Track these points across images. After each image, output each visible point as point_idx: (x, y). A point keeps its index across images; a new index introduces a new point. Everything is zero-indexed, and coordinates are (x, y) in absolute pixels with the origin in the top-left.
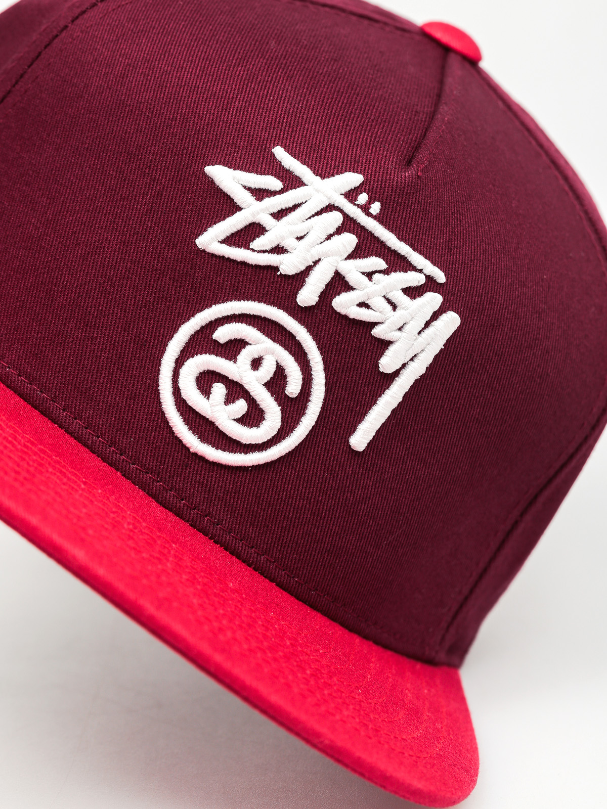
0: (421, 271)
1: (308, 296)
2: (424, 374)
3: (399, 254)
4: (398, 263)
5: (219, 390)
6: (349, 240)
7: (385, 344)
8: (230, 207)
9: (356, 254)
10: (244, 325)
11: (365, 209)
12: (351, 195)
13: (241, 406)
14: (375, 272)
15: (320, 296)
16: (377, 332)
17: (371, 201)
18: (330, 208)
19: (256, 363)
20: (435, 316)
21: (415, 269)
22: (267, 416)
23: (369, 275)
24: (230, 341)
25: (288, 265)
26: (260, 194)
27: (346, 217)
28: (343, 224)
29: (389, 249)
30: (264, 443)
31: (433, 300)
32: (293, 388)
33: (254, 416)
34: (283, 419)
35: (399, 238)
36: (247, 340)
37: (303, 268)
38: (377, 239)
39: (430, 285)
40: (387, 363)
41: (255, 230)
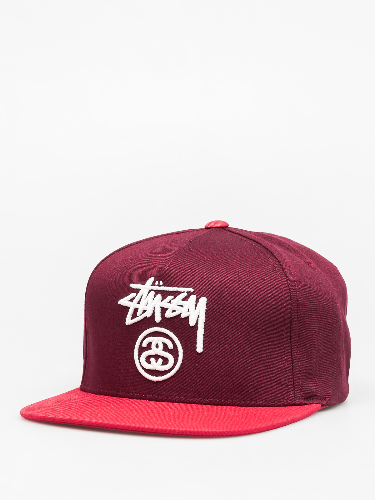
0: (184, 292)
1: (158, 319)
2: (206, 320)
3: (175, 291)
4: (175, 294)
5: (152, 360)
6: (159, 296)
7: (187, 318)
8: (127, 308)
9: (163, 298)
10: (148, 338)
11: (159, 285)
12: (153, 284)
13: (160, 360)
14: (171, 300)
15: (161, 317)
16: (183, 316)
17: (159, 283)
18: (150, 291)
19: (157, 346)
20: (197, 301)
21: (182, 292)
22: (169, 359)
23: (170, 302)
24: (148, 345)
25: (148, 314)
26: (132, 300)
27: (155, 291)
28: (155, 293)
29: (171, 292)
30: (173, 366)
31: (193, 298)
32: (171, 346)
33: (165, 361)
34: (174, 357)
35: (172, 287)
36: (151, 341)
37: (152, 312)
38: (166, 291)
39: (189, 294)
40: (192, 323)
41: (136, 310)
